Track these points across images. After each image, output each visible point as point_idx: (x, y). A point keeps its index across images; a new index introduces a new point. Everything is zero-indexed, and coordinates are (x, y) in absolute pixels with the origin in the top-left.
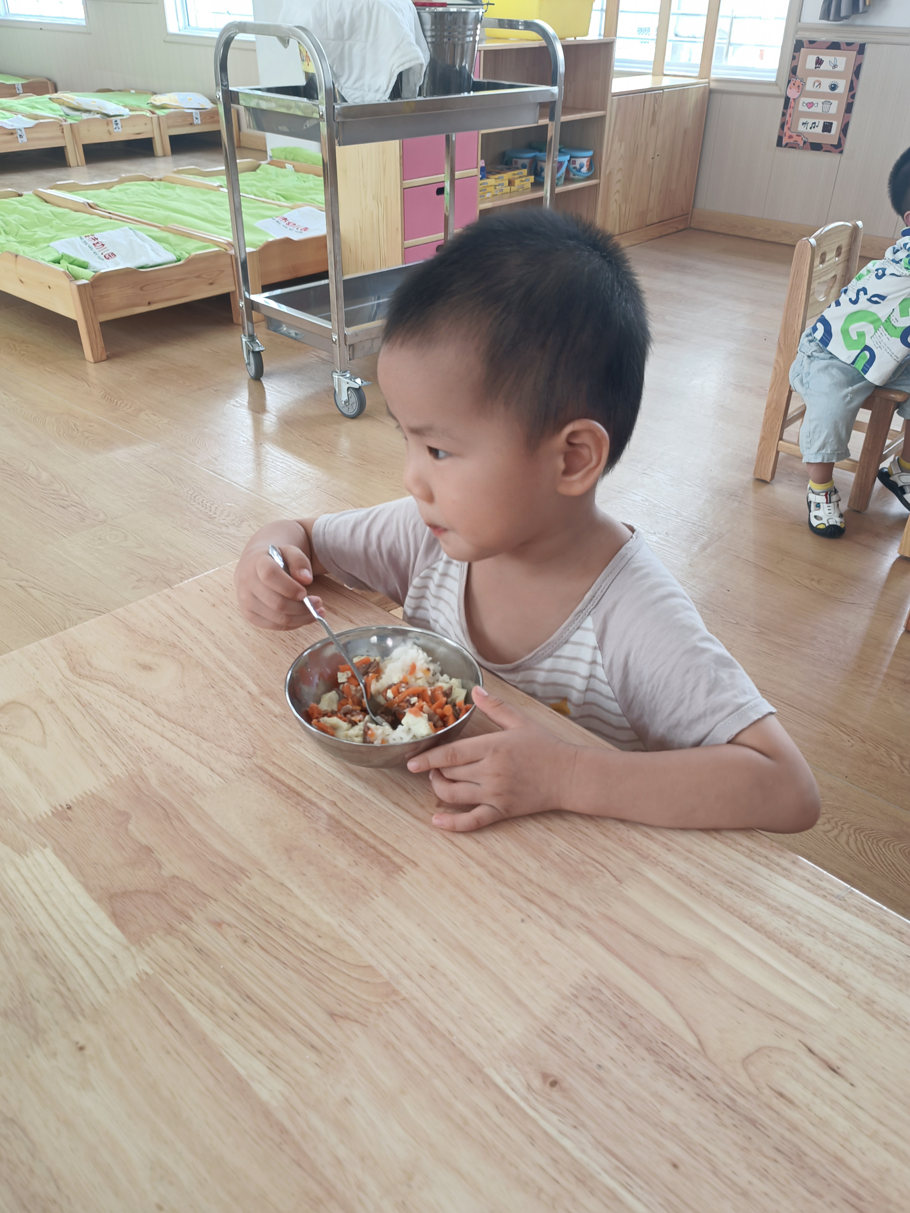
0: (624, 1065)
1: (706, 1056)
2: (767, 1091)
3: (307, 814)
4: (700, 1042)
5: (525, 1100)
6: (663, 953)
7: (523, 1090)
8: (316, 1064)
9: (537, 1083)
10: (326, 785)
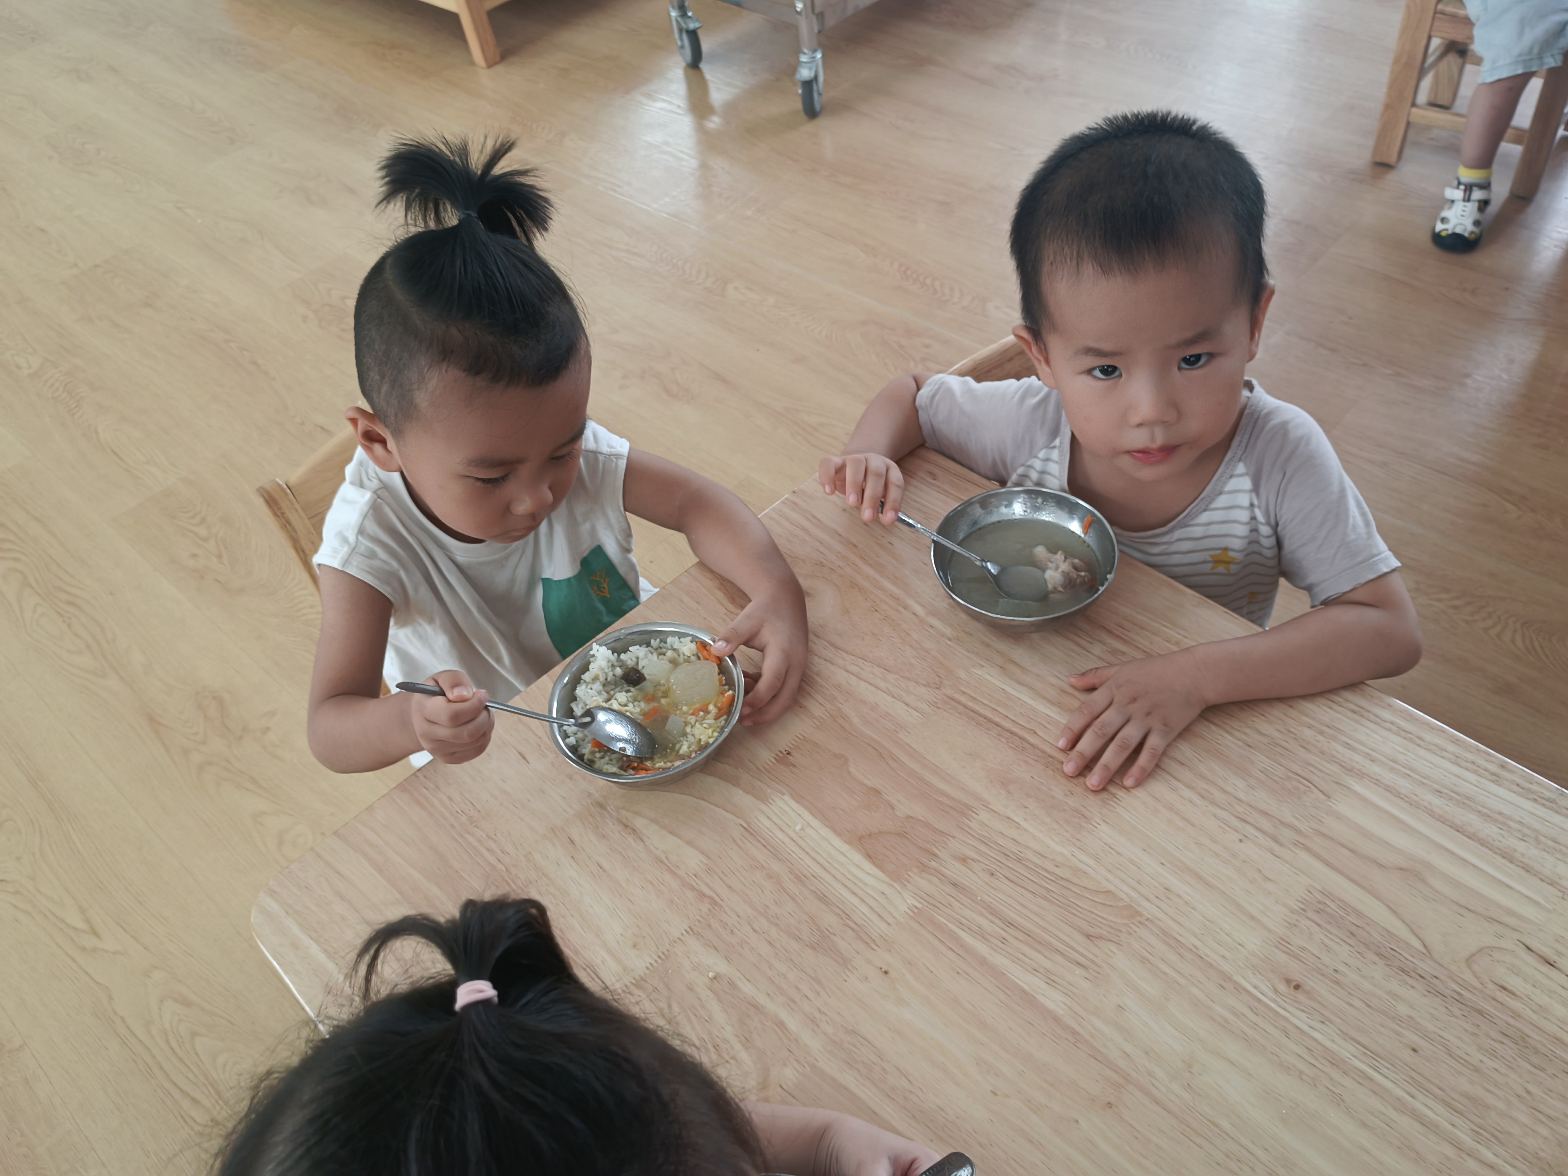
0: (1358, 969)
1: (1432, 957)
2: (1491, 986)
3: (1011, 745)
4: (1425, 946)
5: (1275, 1001)
6: (1381, 866)
7: (1271, 994)
8: (1086, 978)
9: (1282, 987)
10: (1021, 713)
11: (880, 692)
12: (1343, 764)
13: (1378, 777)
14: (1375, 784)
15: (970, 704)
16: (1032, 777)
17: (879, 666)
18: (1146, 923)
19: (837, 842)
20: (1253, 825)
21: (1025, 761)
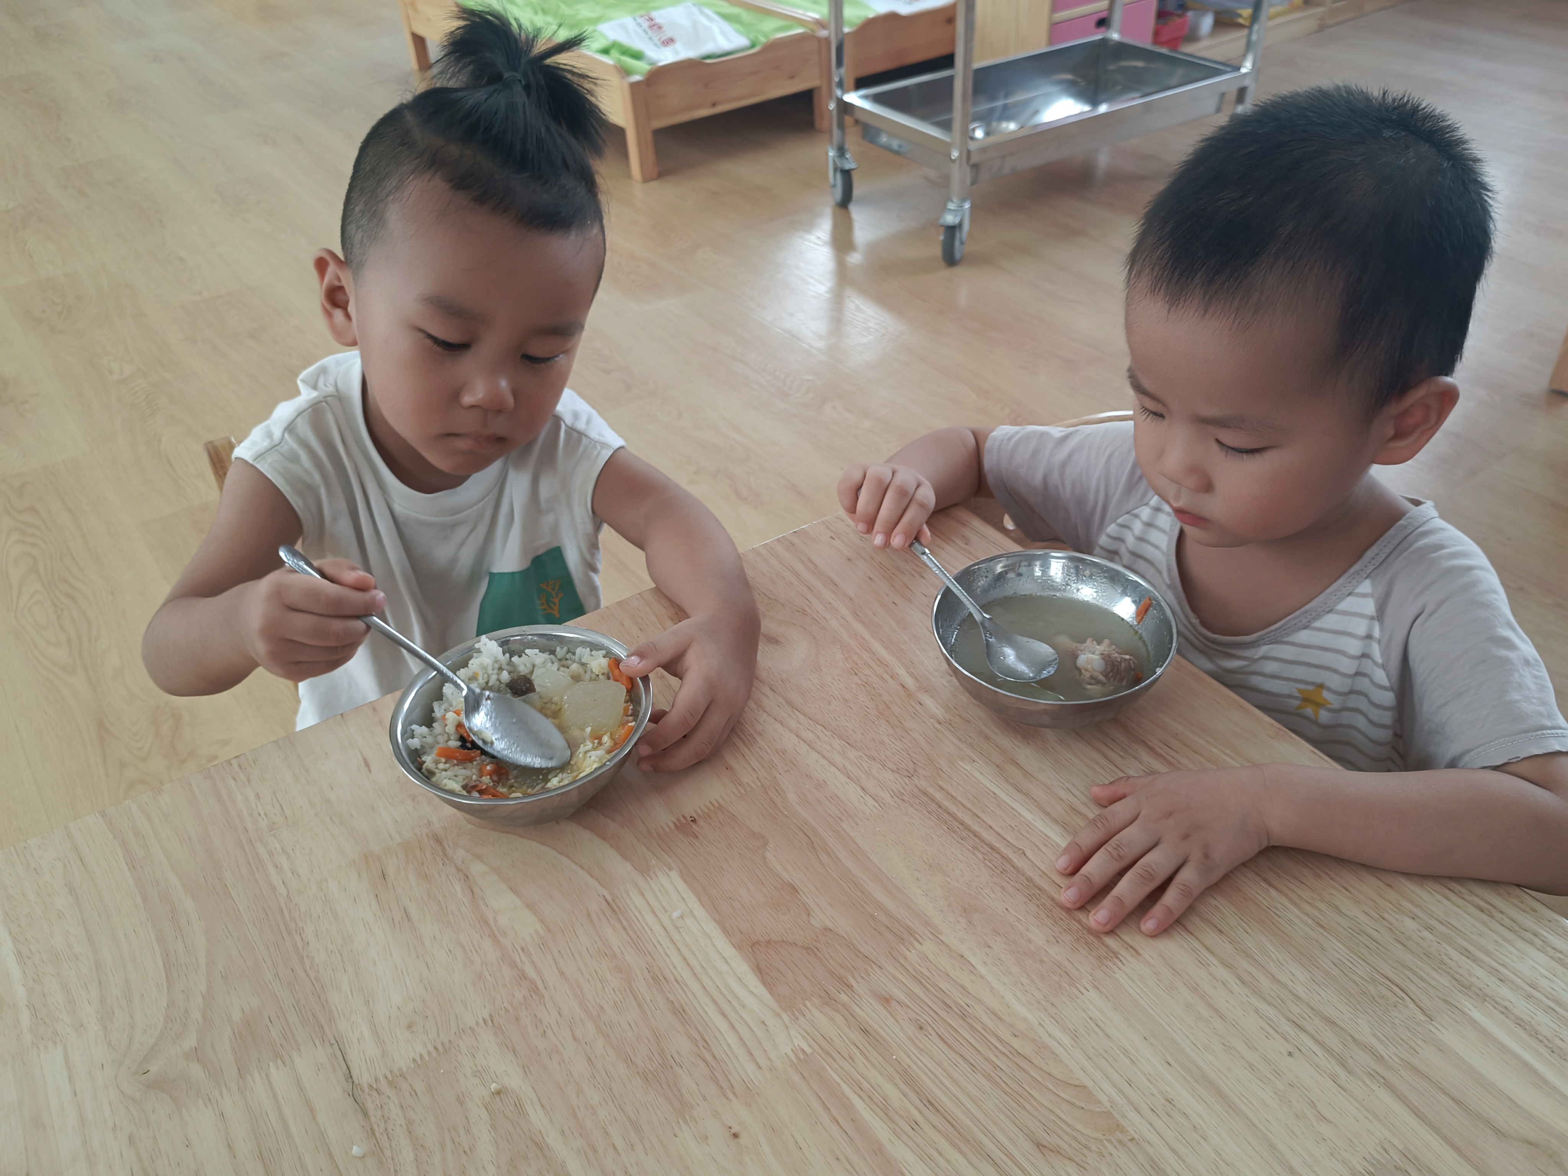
3: (988, 863)
10: (1011, 826)
11: (833, 769)
12: (1457, 976)
13: (1507, 1004)
14: (1502, 1013)
15: (947, 803)
16: (1007, 909)
17: (841, 738)
18: (1130, 1144)
19: (722, 943)
20: (1313, 1037)
21: (1003, 888)
